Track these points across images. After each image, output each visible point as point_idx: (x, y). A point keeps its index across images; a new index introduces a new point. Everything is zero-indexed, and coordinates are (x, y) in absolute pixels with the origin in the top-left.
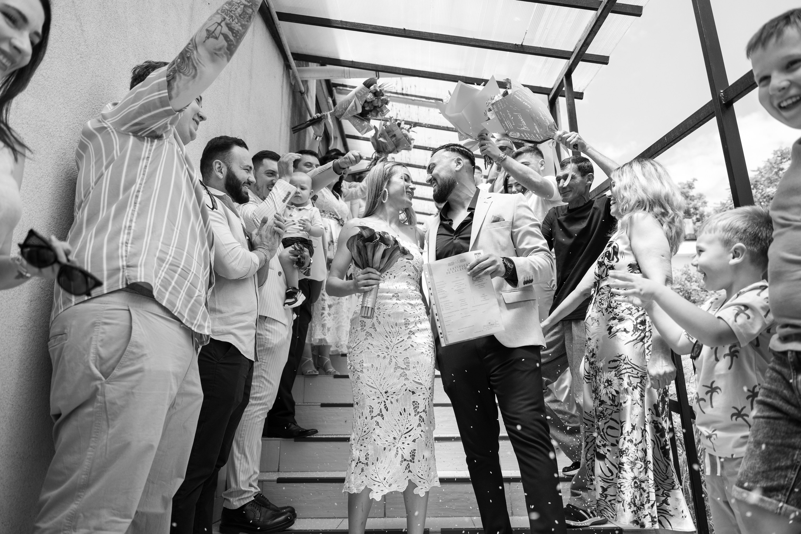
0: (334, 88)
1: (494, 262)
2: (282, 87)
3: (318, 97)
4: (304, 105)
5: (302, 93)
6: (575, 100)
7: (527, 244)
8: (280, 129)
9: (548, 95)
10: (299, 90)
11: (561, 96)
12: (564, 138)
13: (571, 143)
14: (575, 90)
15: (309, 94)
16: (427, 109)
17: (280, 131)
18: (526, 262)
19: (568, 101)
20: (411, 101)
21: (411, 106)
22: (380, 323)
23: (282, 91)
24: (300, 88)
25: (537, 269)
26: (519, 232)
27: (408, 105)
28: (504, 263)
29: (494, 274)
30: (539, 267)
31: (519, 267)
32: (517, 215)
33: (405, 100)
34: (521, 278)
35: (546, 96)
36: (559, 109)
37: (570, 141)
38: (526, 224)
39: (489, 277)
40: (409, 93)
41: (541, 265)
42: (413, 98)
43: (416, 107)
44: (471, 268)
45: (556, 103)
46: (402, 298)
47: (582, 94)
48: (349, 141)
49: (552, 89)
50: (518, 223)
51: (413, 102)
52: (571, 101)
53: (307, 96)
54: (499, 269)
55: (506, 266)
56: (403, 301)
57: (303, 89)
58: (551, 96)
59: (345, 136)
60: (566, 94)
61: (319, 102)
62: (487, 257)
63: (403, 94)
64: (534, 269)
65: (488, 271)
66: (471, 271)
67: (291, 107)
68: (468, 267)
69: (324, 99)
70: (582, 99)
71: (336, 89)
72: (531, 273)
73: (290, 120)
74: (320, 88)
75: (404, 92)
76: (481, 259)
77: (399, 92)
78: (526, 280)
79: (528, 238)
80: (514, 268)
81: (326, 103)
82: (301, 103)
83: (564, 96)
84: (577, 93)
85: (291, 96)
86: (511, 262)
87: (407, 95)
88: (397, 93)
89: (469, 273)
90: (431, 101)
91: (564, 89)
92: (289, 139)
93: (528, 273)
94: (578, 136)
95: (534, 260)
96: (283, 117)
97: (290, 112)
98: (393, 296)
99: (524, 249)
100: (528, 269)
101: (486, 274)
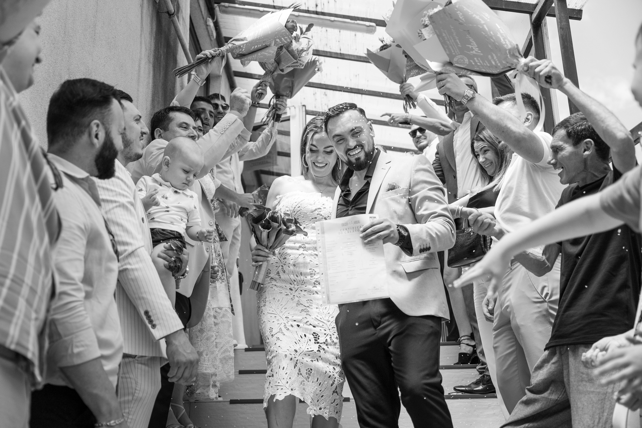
0: (216, 5)
1: (388, 227)
2: (142, 6)
3: (193, 18)
4: (173, 31)
5: (170, 15)
6: (571, 21)
7: (426, 210)
8: (139, 67)
9: (531, 13)
10: (165, 10)
11: (549, 15)
12: (532, 67)
13: (541, 73)
14: (569, 7)
15: (180, 15)
16: (353, 33)
17: (139, 71)
18: (422, 230)
19: (560, 23)
20: (329, 22)
21: (329, 30)
22: (284, 272)
23: (142, 12)
24: (167, 7)
25: (434, 235)
26: (416, 198)
27: (324, 29)
28: (398, 230)
29: (386, 239)
30: (436, 234)
31: (413, 234)
32: (414, 180)
33: (320, 21)
34: (416, 246)
35: (528, 16)
36: (547, 34)
37: (541, 71)
38: (423, 188)
39: (381, 242)
40: (326, 11)
41: (440, 232)
42: (332, 18)
43: (337, 31)
44: (364, 230)
45: (543, 25)
46: (309, 249)
47: (580, 11)
48: (237, 80)
49: (537, 5)
50: (416, 189)
51: (332, 24)
52: (564, 23)
53: (178, 17)
54: (392, 235)
55: (400, 233)
56: (310, 252)
57: (172, 8)
58: (534, 16)
59: (232, 74)
60: (557, 13)
61: (195, 25)
62: (381, 221)
63: (317, 13)
64: (431, 236)
65: (381, 235)
66: (364, 233)
67: (154, 35)
68: (362, 229)
69: (202, 21)
70: (580, 19)
71: (219, 7)
72: (428, 239)
73: (152, 53)
74: (196, 5)
75: (319, 10)
76: (375, 222)
77: (311, 9)
78: (422, 247)
79: (427, 204)
80: (409, 236)
81: (204, 27)
82: (169, 29)
83: (554, 16)
84: (573, 10)
85: (155, 19)
86: (406, 230)
87: (323, 14)
88: (308, 11)
89: (361, 235)
90: (358, 22)
91: (553, 5)
92: (151, 81)
93: (424, 240)
94: (551, 65)
95: (431, 227)
96: (143, 49)
97: (153, 41)
98: (300, 247)
99: (422, 216)
100: (424, 236)
101: (379, 238)
